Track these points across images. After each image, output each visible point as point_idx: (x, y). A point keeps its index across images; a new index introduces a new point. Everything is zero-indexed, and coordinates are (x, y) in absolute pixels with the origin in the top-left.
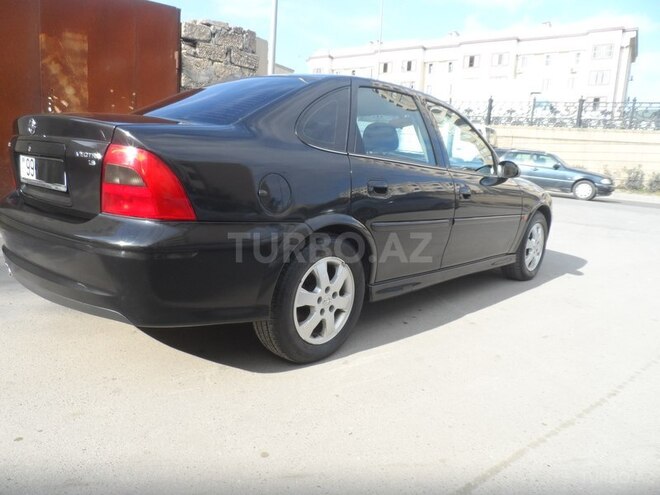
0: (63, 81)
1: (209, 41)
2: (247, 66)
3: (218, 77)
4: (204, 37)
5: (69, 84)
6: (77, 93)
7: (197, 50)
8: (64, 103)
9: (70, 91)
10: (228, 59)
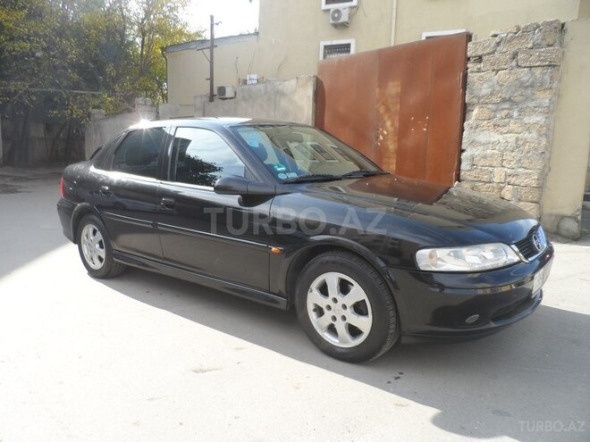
0: (386, 118)
1: (493, 53)
2: (538, 64)
3: (502, 85)
4: (488, 50)
5: (389, 118)
6: (392, 125)
7: (482, 65)
8: (385, 132)
9: (389, 123)
10: (514, 63)
